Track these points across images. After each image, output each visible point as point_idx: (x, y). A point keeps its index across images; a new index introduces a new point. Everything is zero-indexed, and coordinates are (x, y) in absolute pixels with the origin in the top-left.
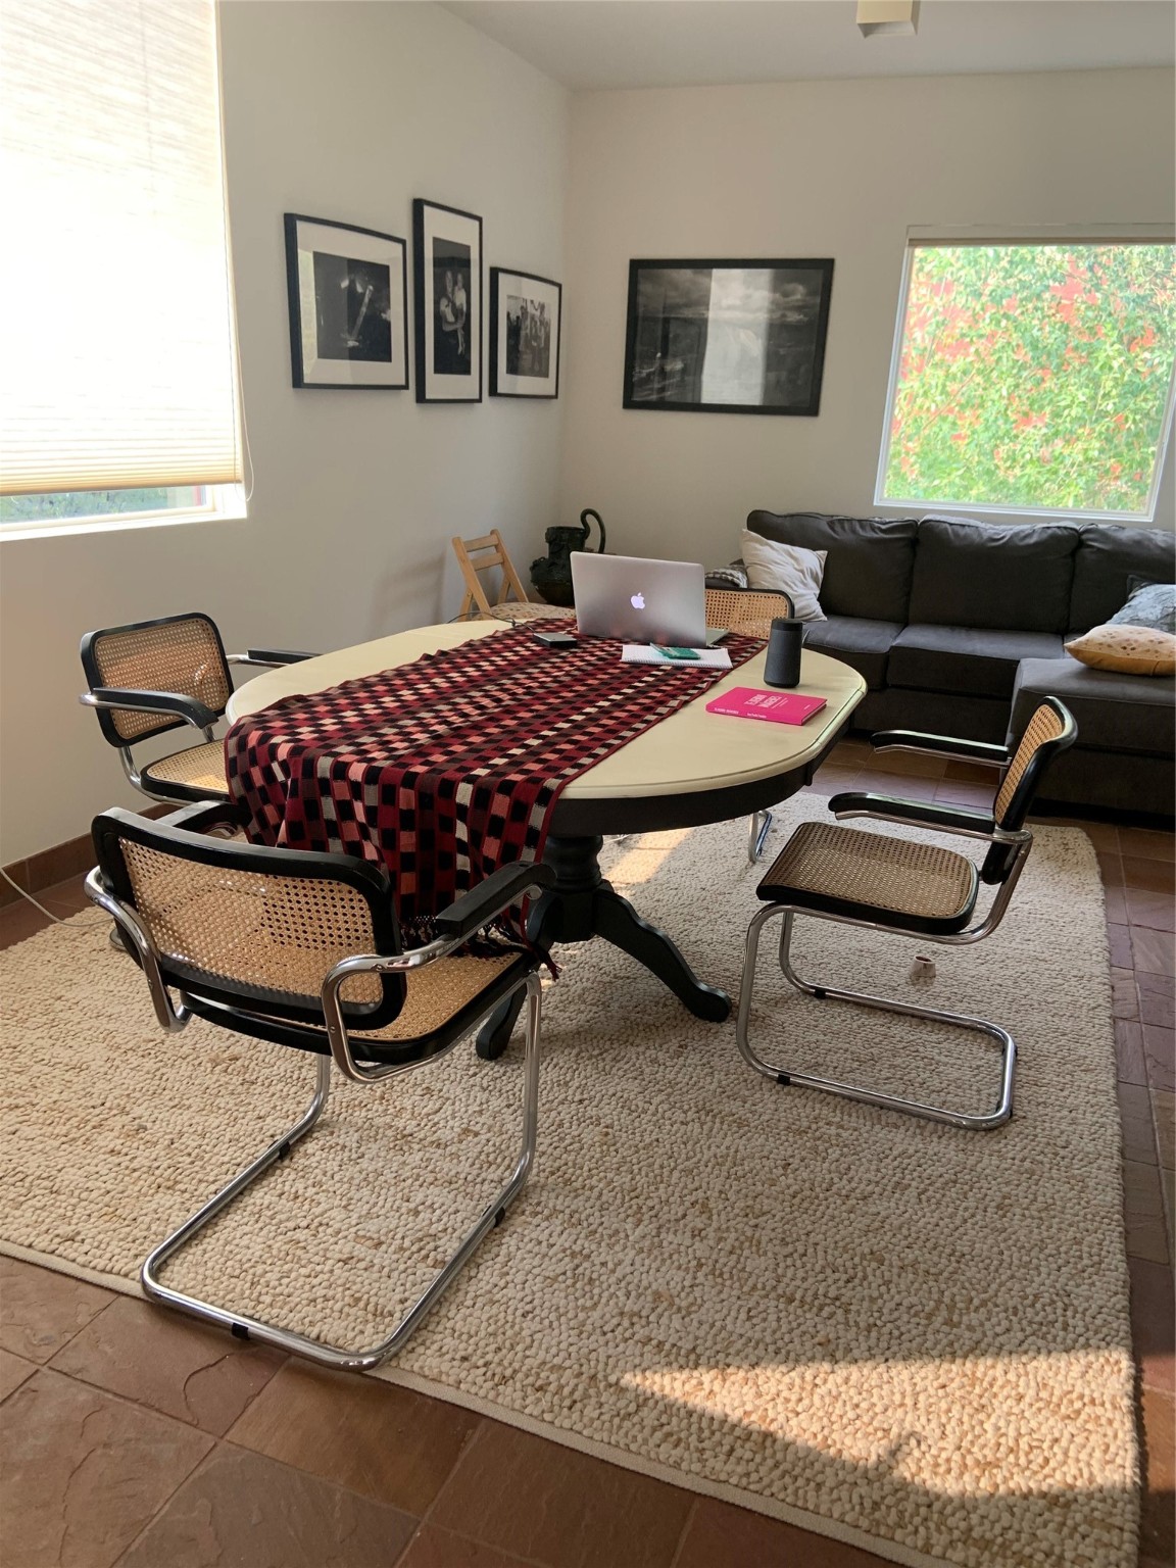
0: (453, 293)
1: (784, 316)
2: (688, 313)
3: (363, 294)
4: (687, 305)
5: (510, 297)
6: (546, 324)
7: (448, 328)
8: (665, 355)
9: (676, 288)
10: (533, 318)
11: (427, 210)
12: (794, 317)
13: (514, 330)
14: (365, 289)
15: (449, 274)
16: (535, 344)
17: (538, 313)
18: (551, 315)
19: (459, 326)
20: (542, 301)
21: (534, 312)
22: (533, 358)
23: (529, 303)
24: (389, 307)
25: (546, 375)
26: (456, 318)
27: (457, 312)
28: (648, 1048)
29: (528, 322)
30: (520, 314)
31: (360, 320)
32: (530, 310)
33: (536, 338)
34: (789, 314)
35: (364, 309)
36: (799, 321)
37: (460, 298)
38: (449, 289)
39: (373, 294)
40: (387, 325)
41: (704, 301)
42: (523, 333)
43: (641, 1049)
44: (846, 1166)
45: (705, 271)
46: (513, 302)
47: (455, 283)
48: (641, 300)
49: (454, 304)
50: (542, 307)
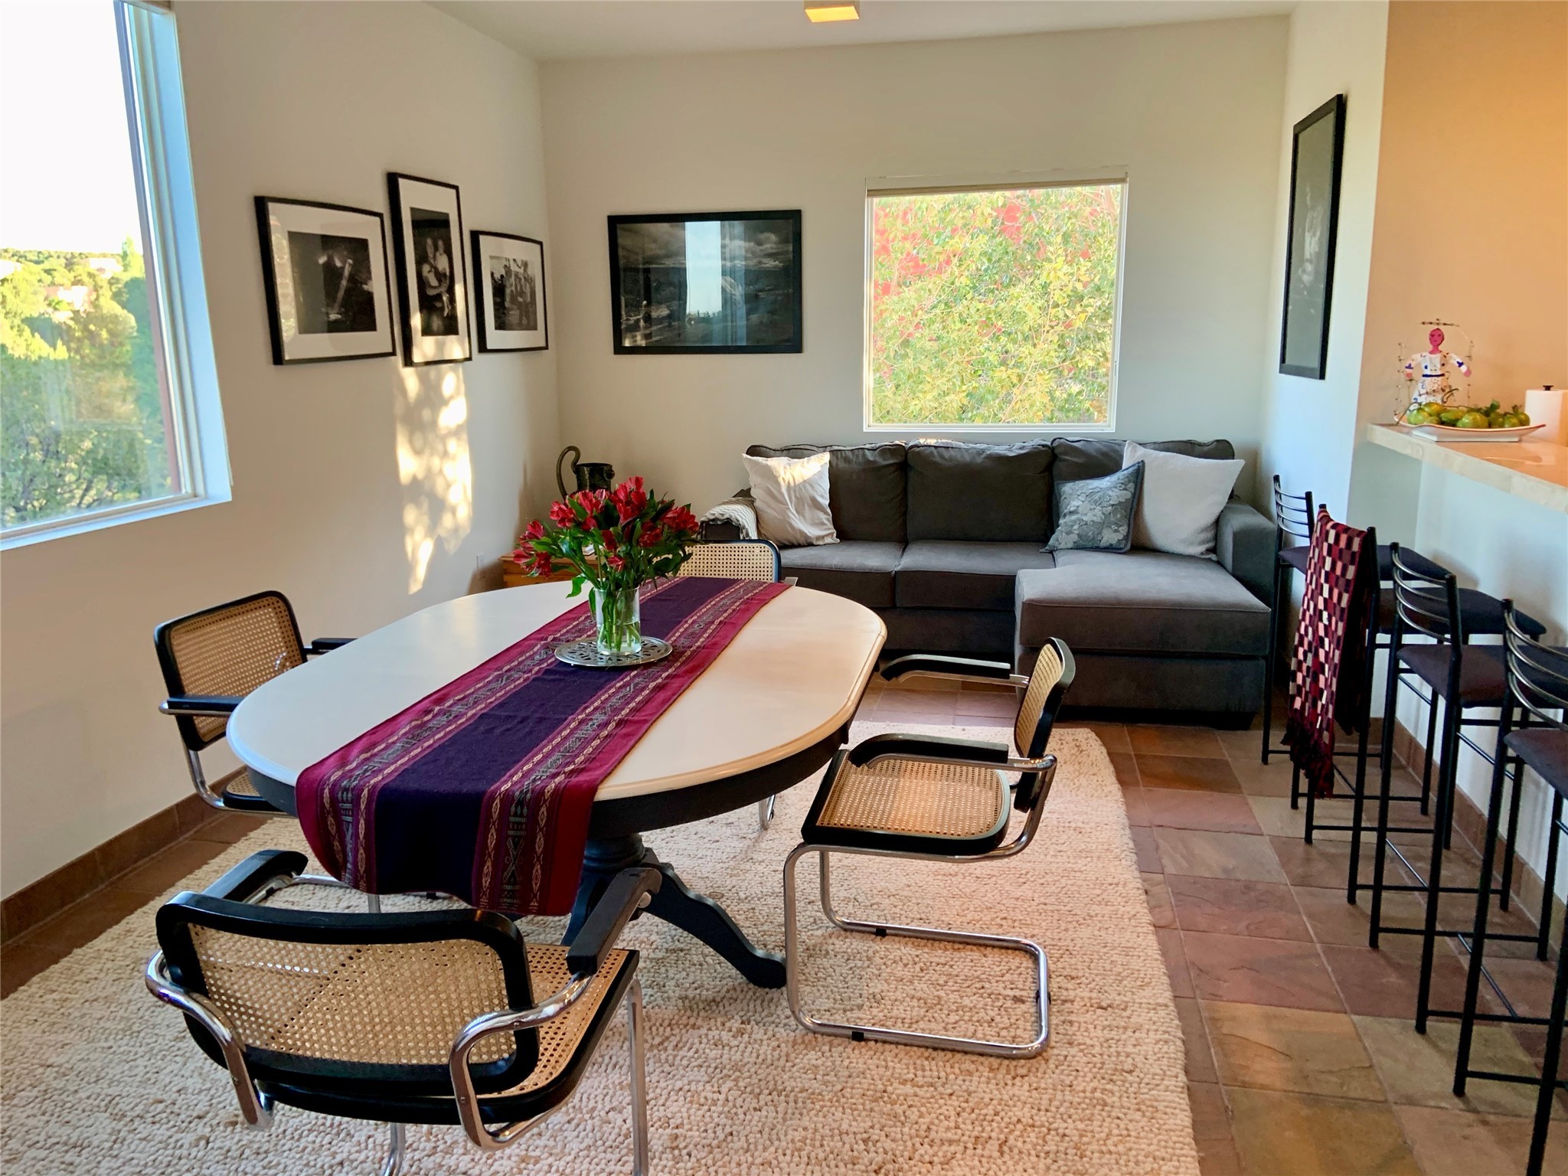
0: (435, 257)
1: (760, 263)
2: (669, 263)
3: (343, 268)
4: (668, 256)
5: (492, 258)
6: (530, 280)
7: (431, 292)
8: (649, 304)
9: (655, 241)
10: (517, 275)
11: (401, 181)
12: (770, 263)
13: (499, 290)
14: (344, 262)
15: (429, 241)
16: (520, 299)
17: (521, 271)
18: (535, 271)
19: (443, 289)
20: (524, 259)
21: (518, 269)
22: (521, 314)
23: (512, 262)
24: (370, 278)
25: (535, 328)
26: (440, 281)
27: (440, 276)
28: (710, 1029)
29: (513, 279)
30: (503, 273)
31: (341, 294)
32: (514, 268)
33: (522, 293)
34: (765, 260)
35: (344, 283)
36: (776, 267)
37: (442, 263)
38: (431, 255)
39: (353, 266)
40: (369, 297)
41: (681, 252)
42: (508, 291)
43: (703, 1031)
44: (924, 1127)
45: (680, 224)
46: (495, 261)
47: (436, 249)
48: (621, 252)
49: (436, 269)
50: (525, 265)
